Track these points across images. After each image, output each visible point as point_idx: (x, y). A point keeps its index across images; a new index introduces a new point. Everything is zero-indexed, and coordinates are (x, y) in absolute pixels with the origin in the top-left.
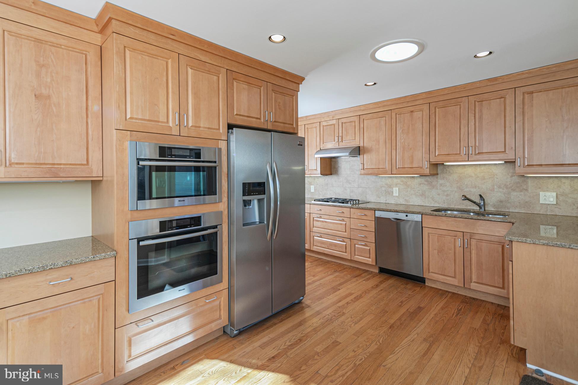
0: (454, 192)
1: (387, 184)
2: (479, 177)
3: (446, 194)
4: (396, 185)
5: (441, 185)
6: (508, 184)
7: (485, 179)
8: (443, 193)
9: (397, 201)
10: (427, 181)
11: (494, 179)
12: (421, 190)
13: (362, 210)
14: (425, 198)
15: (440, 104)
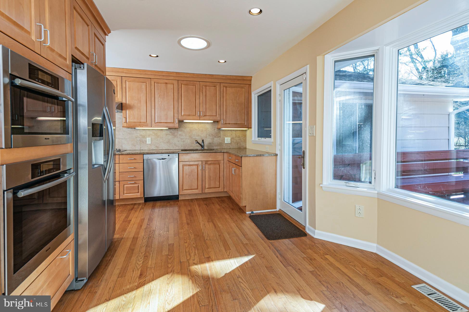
0: (187, 139)
1: (141, 135)
2: (200, 130)
3: (182, 141)
4: (149, 136)
5: (180, 135)
6: (213, 134)
7: (203, 131)
9: (149, 148)
10: (171, 133)
11: (207, 131)
12: (167, 139)
13: (132, 156)
14: (170, 144)
15: (185, 82)
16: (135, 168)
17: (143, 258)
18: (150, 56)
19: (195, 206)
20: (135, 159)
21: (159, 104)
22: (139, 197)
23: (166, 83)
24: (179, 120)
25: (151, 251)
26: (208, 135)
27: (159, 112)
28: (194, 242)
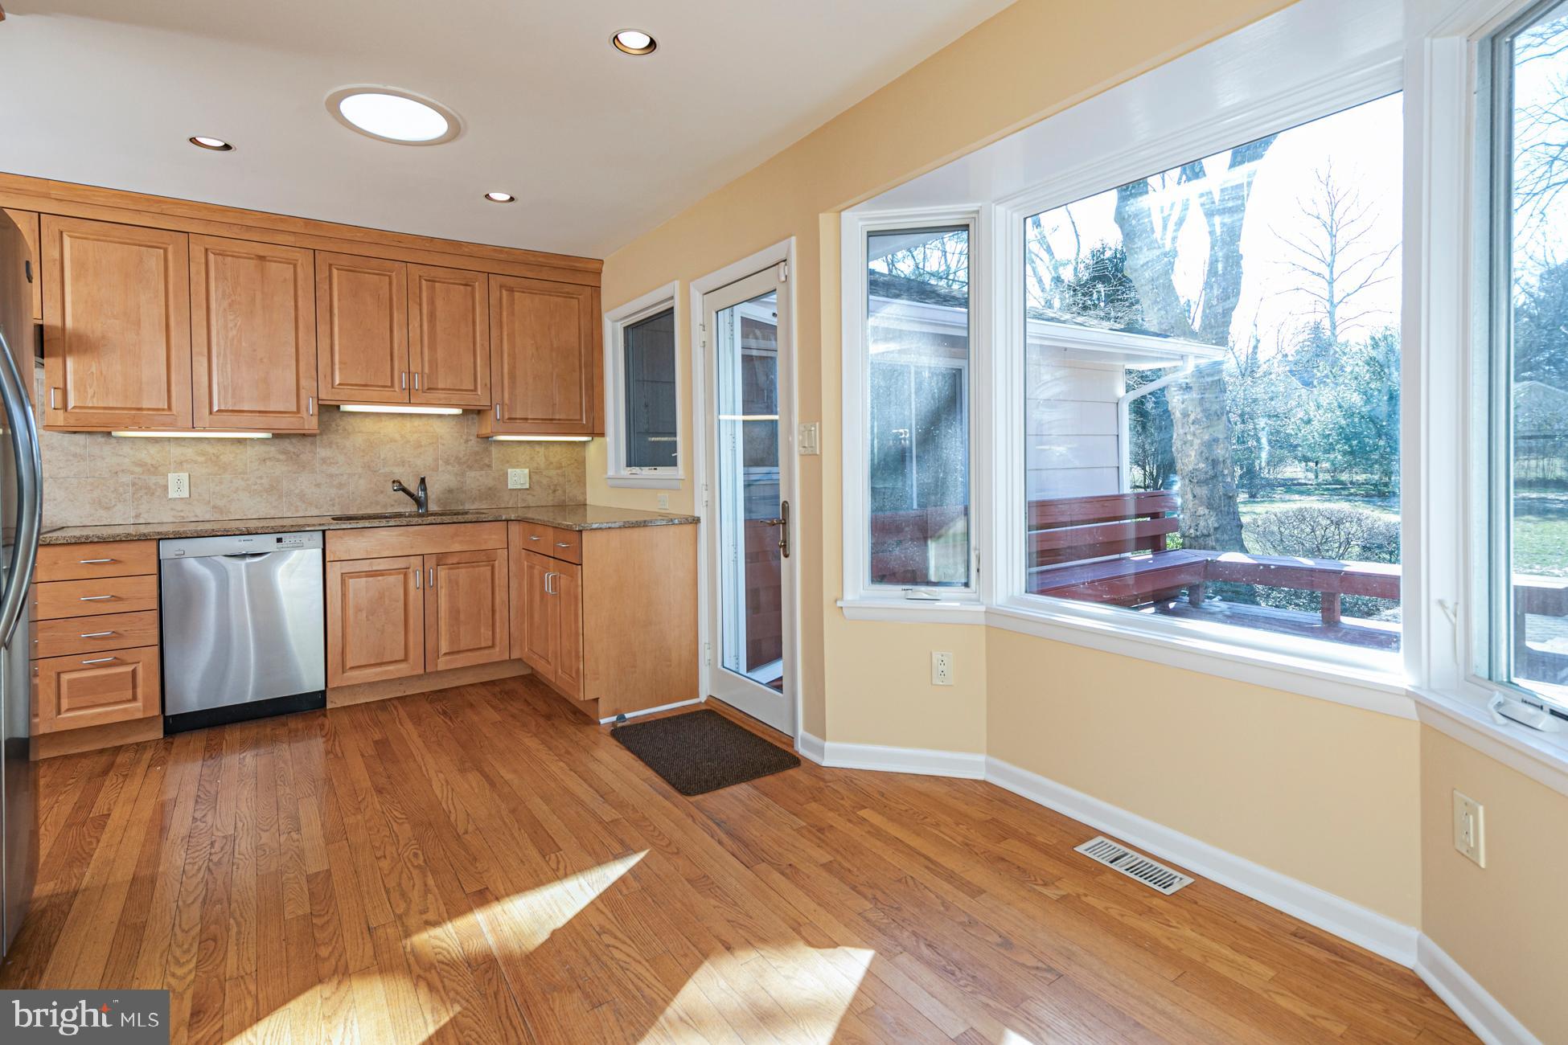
0: (357, 476)
1: (140, 464)
2: (410, 442)
3: (335, 483)
4: (180, 465)
5: (324, 461)
6: (461, 456)
7: (421, 446)
8: (328, 481)
9: (182, 514)
10: (284, 452)
11: (438, 447)
12: (267, 477)
13: (99, 548)
14: (280, 497)
15: (345, 261)
16: (117, 599)
17: (195, 949)
18: (193, 140)
19: (399, 726)
20: (114, 561)
21: (227, 338)
22: (140, 716)
23: (262, 258)
24: (320, 402)
25: (231, 915)
26: (440, 462)
27: (229, 370)
28: (415, 850)
